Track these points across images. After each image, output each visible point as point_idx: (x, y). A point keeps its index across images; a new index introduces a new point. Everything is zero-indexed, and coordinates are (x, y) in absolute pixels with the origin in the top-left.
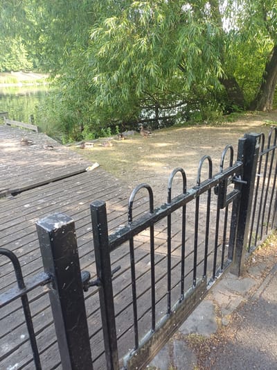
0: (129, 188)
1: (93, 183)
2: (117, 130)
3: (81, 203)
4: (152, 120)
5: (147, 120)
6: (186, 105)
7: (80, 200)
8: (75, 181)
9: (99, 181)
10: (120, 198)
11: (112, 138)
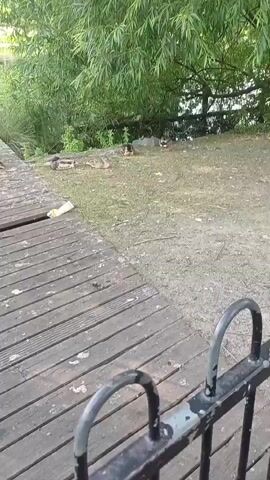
0: (118, 263)
1: (53, 245)
2: (126, 135)
3: (16, 292)
4: (196, 116)
5: (188, 117)
6: (259, 91)
7: (14, 285)
8: (20, 238)
9: (66, 241)
10: (96, 285)
11: (112, 151)
